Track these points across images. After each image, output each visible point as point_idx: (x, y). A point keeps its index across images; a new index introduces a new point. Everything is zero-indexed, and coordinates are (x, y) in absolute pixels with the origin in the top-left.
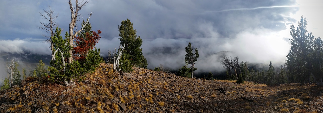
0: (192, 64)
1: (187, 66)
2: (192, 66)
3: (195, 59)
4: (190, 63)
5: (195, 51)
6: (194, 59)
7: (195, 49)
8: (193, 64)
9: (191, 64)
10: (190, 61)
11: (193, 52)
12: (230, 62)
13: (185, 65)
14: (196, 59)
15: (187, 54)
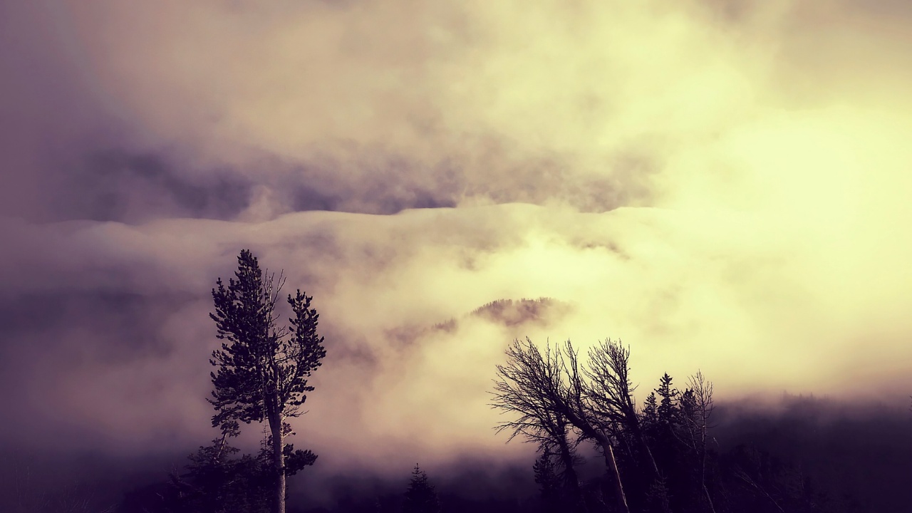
0: (275, 424)
1: (231, 441)
2: (275, 439)
3: (296, 381)
4: (255, 414)
5: (294, 316)
6: (289, 379)
7: (291, 302)
8: (284, 419)
9: (266, 422)
10: (257, 398)
11: (282, 327)
12: (566, 383)
13: (217, 432)
14: (304, 377)
15: (230, 344)
